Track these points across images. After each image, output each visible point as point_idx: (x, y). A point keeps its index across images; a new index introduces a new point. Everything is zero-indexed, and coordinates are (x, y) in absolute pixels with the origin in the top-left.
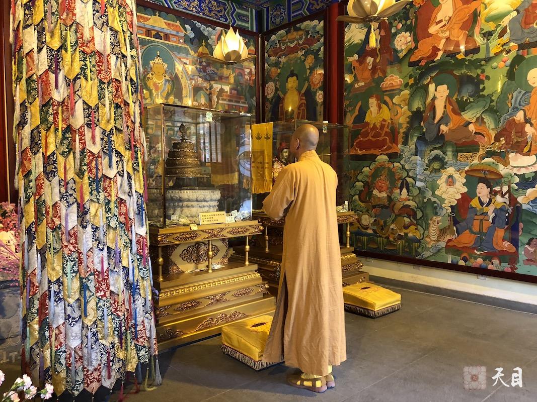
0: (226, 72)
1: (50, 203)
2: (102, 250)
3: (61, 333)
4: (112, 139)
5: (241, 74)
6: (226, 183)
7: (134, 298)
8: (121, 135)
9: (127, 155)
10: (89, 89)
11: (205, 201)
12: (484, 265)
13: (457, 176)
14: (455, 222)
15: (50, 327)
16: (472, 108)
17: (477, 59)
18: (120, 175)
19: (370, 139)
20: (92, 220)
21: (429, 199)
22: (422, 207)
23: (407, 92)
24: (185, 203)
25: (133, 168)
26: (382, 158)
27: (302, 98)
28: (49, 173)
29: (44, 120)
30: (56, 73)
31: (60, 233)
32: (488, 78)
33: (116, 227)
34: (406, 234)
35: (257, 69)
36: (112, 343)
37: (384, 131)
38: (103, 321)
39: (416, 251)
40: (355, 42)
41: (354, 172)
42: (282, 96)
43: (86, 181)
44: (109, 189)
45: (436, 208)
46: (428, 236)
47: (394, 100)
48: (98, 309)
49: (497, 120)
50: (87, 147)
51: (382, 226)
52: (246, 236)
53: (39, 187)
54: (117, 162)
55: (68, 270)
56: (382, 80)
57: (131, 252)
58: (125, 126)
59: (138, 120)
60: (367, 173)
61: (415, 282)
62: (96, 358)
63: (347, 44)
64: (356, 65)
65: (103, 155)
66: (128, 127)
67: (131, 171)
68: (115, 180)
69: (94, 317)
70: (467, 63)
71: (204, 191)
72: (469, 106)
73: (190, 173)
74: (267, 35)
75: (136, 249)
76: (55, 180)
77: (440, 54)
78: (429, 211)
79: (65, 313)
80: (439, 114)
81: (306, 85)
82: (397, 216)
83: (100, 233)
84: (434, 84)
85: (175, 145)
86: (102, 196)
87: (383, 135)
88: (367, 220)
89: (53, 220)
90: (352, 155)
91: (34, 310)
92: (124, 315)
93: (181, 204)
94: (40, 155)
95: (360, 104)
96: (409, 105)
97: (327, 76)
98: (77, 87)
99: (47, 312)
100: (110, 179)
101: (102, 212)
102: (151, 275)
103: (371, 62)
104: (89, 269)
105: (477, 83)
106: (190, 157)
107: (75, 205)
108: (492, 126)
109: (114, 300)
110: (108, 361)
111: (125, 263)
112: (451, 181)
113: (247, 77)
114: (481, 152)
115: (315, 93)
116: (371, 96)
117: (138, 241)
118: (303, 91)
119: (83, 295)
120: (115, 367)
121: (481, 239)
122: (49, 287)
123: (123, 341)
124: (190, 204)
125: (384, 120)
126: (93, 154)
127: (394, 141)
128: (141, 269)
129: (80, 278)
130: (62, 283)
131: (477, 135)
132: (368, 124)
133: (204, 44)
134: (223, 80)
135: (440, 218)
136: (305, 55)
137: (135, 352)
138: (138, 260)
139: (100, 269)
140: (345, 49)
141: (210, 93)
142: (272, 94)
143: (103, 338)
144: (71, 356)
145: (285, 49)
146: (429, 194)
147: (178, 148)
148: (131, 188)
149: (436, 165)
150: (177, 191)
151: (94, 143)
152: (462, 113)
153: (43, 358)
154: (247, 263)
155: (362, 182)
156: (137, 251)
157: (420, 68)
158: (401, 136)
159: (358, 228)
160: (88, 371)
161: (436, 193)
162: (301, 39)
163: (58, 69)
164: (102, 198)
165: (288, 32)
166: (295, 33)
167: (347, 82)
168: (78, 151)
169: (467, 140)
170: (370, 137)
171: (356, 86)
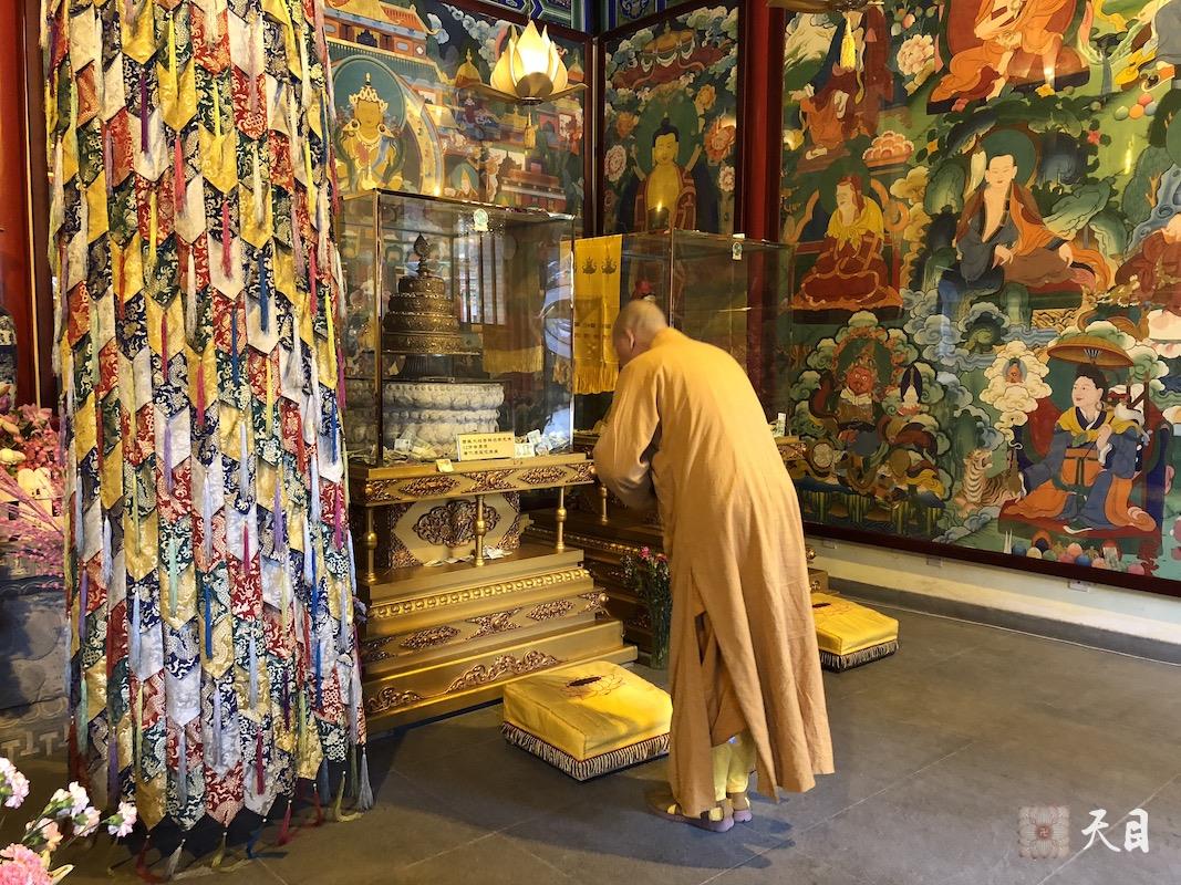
0: (517, 121)
1: (130, 407)
2: (245, 512)
3: (156, 693)
4: (269, 266)
5: (552, 128)
6: (515, 369)
7: (314, 619)
8: (287, 258)
9: (301, 302)
10: (216, 154)
11: (469, 408)
12: (1084, 558)
13: (1028, 360)
14: (1023, 463)
15: (131, 680)
16: (1067, 208)
17: (1083, 98)
18: (285, 347)
19: (838, 277)
20: (223, 446)
21: (966, 412)
22: (950, 428)
23: (921, 171)
24: (426, 413)
25: (314, 331)
26: (864, 319)
27: (685, 181)
28: (129, 341)
29: (117, 222)
30: (143, 115)
31: (153, 473)
32: (1106, 140)
33: (277, 463)
34: (913, 488)
35: (587, 115)
36: (266, 717)
37: (869, 259)
38: (247, 667)
39: (934, 525)
40: (808, 57)
41: (801, 348)
42: (642, 176)
43: (210, 358)
44: (260, 378)
45: (980, 431)
46: (962, 494)
47: (894, 190)
48: (235, 642)
49: (1125, 236)
50: (213, 284)
51: (859, 470)
52: (559, 488)
53: (107, 372)
54: (278, 317)
55: (171, 555)
56: (865, 142)
57: (308, 517)
58: (297, 237)
59: (325, 225)
60: (827, 352)
61: (930, 594)
62: (232, 749)
63: (789, 61)
64: (810, 108)
65: (247, 302)
66: (303, 239)
67: (309, 339)
68: (274, 358)
69: (227, 660)
70: (1059, 106)
71: (463, 386)
72: (1062, 203)
73: (438, 347)
74: (610, 40)
75: (320, 513)
76: (143, 357)
77: (1000, 84)
78: (965, 437)
79: (165, 650)
80: (993, 220)
81: (697, 151)
82: (892, 448)
83: (241, 476)
84: (983, 153)
85: (406, 284)
86: (246, 392)
87: (866, 266)
88: (825, 456)
89: (137, 446)
90: (795, 311)
91: (96, 643)
92: (294, 656)
93: (415, 414)
94: (108, 300)
95: (816, 195)
96: (927, 200)
97: (743, 135)
98: (190, 149)
99: (125, 646)
100: (264, 355)
101: (244, 427)
102: (353, 568)
103: (844, 103)
104: (217, 555)
105: (1080, 152)
106: (436, 310)
107: (186, 413)
108: (1112, 248)
109: (272, 622)
110: (259, 755)
111: (295, 543)
112: (1015, 371)
113: (565, 134)
114: (1086, 308)
115: (717, 171)
116: (841, 179)
117: (325, 493)
118: (689, 167)
119: (203, 610)
120: (273, 768)
121: (1079, 501)
122: (130, 593)
123: (291, 713)
124: (436, 414)
125: (870, 234)
126: (225, 300)
127: (891, 279)
128: (331, 555)
129: (197, 572)
130: (157, 583)
131: (1079, 270)
132: (833, 241)
133: (469, 58)
134: (512, 140)
135: (988, 454)
136: (696, 85)
137: (317, 737)
138: (324, 535)
139: (240, 555)
140: (785, 73)
141: (482, 170)
142: (621, 172)
143: (246, 705)
144: (176, 744)
145: (650, 72)
146: (965, 401)
147: (410, 291)
148: (309, 377)
149: (983, 336)
150: (407, 386)
151: (228, 274)
152: (1045, 220)
153: (117, 748)
154: (561, 546)
155: (818, 371)
156: (323, 515)
157: (953, 117)
158: (905, 269)
159: (807, 473)
160: (214, 776)
161: (981, 397)
162: (686, 48)
163: (148, 106)
164: (245, 397)
165: (657, 34)
166: (674, 36)
167: (787, 148)
168: (193, 291)
169: (1055, 281)
170: (837, 271)
171: (809, 156)
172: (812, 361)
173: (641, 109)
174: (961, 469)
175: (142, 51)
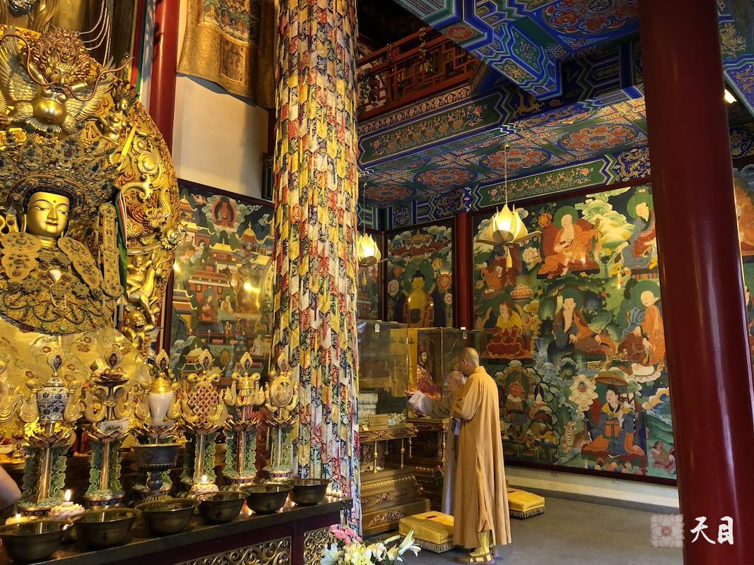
2: (338, 442)
4: (346, 356)
10: (334, 321)
12: (618, 469)
13: (587, 382)
14: (589, 428)
16: (597, 321)
17: (598, 278)
18: (349, 383)
19: (503, 345)
20: (333, 418)
21: (563, 405)
22: (557, 412)
23: (536, 302)
26: (515, 363)
27: (429, 298)
29: (302, 342)
30: (315, 309)
31: (310, 428)
32: (608, 295)
34: (543, 440)
37: (516, 337)
39: (553, 457)
40: (484, 251)
42: (406, 294)
43: (331, 388)
45: (570, 413)
46: (564, 442)
47: (525, 308)
49: (619, 333)
50: (332, 362)
51: (518, 431)
52: (402, 439)
54: (348, 373)
55: (314, 457)
56: (512, 288)
60: (501, 378)
61: (554, 490)
63: (475, 252)
64: (486, 272)
65: (341, 368)
70: (589, 281)
72: (594, 318)
74: (391, 234)
76: (309, 387)
77: (565, 270)
78: (564, 416)
80: (568, 324)
81: (433, 287)
82: (532, 421)
83: (337, 428)
84: (561, 297)
87: (515, 340)
89: (305, 418)
90: (484, 359)
94: (297, 368)
95: (490, 309)
96: (539, 314)
97: (455, 279)
98: (328, 318)
100: (344, 386)
101: (338, 411)
103: (501, 271)
104: (330, 456)
105: (600, 299)
107: (321, 406)
108: (615, 338)
109: (342, 483)
112: (583, 388)
113: (371, 275)
114: (608, 361)
115: (444, 295)
116: (502, 303)
117: (355, 436)
118: (431, 292)
121: (614, 443)
122: (300, 471)
125: (515, 326)
126: (335, 368)
127: (527, 347)
129: (322, 463)
130: (309, 467)
131: (604, 346)
132: (500, 329)
135: (574, 424)
136: (433, 257)
138: (353, 451)
139: (336, 458)
140: (473, 257)
142: (396, 292)
145: (410, 250)
146: (563, 401)
149: (568, 372)
152: (589, 325)
154: (402, 466)
157: (549, 281)
158: (532, 343)
161: (570, 399)
162: (428, 242)
163: (316, 306)
164: (339, 401)
165: (413, 234)
166: (421, 236)
167: (476, 288)
168: (327, 366)
169: (595, 350)
170: (502, 342)
171: (486, 292)
173: (406, 265)
174: (563, 430)
175: (316, 289)
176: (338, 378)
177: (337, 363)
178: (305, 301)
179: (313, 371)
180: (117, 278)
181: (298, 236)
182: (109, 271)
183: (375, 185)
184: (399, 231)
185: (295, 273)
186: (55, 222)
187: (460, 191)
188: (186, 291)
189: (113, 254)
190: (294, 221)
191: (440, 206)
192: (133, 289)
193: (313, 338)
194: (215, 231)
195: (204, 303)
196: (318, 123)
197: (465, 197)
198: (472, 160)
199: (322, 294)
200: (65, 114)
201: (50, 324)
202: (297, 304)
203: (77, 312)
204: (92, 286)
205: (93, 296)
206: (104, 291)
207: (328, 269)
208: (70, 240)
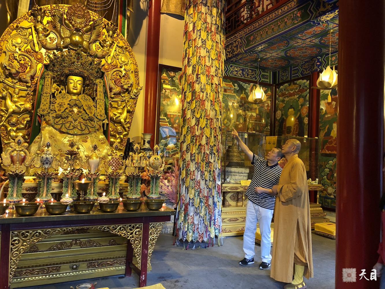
1: (192, 170)
2: (208, 189)
3: (192, 218)
4: (213, 149)
5: (263, 107)
7: (215, 209)
8: (215, 147)
9: (216, 154)
10: (207, 132)
11: (242, 173)
15: (188, 216)
18: (214, 162)
20: (205, 177)
24: (233, 174)
25: (218, 159)
27: (296, 120)
28: (192, 160)
29: (192, 142)
30: (198, 126)
31: (194, 181)
33: (212, 181)
35: (272, 103)
38: (206, 215)
41: (324, 162)
42: (285, 118)
43: (205, 163)
44: (211, 166)
48: (205, 211)
50: (206, 151)
53: (188, 164)
54: (214, 157)
55: (196, 195)
59: (220, 141)
60: (331, 164)
62: (203, 229)
63: (321, 94)
64: (326, 105)
65: (210, 154)
66: (217, 144)
69: (204, 213)
71: (241, 169)
73: (235, 160)
74: (278, 85)
76: (194, 162)
79: (194, 211)
81: (299, 113)
83: (207, 182)
85: (229, 147)
88: (330, 190)
89: (192, 177)
90: (323, 154)
91: (183, 209)
93: (231, 174)
94: (189, 154)
97: (310, 109)
98: (204, 130)
99: (188, 210)
100: (211, 163)
101: (208, 174)
103: (335, 104)
104: (203, 195)
106: (236, 153)
107: (200, 172)
111: (213, 194)
113: (266, 108)
115: (304, 118)
116: (334, 122)
117: (218, 186)
118: (297, 117)
119: (200, 205)
124: (235, 174)
128: (218, 198)
129: (200, 198)
130: (194, 199)
132: (332, 137)
133: (243, 92)
134: (253, 110)
136: (299, 98)
138: (217, 194)
139: (206, 196)
140: (320, 96)
141: (245, 118)
142: (280, 117)
144: (195, 227)
145: (288, 94)
147: (231, 148)
148: (216, 167)
150: (230, 168)
155: (329, 169)
156: (217, 190)
159: (326, 194)
160: (200, 234)
162: (297, 89)
163: (198, 124)
164: (209, 170)
165: (290, 85)
166: (294, 86)
167: (321, 114)
168: (203, 152)
170: (333, 144)
171: (326, 116)
172: (327, 166)
175: (198, 116)
176: (208, 159)
177: (208, 152)
178: (193, 122)
179: (197, 155)
180: (103, 111)
181: (191, 90)
182: (99, 109)
183: (265, 59)
184: (282, 84)
185: (189, 108)
186: (76, 88)
187: (315, 59)
188: (166, 118)
189: (102, 101)
190: (189, 82)
191: (304, 69)
192: (117, 116)
193: (196, 140)
194: (179, 89)
195: (175, 123)
196: (202, 32)
197: (317, 63)
198: (314, 41)
199: (202, 118)
200: (83, 40)
201: (71, 131)
202: (190, 123)
203: (83, 126)
204: (90, 115)
205: (91, 120)
206: (96, 117)
207: (205, 106)
208: (84, 96)
